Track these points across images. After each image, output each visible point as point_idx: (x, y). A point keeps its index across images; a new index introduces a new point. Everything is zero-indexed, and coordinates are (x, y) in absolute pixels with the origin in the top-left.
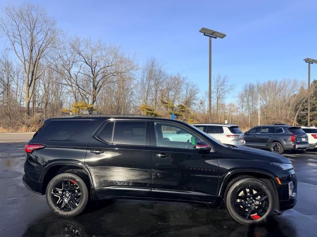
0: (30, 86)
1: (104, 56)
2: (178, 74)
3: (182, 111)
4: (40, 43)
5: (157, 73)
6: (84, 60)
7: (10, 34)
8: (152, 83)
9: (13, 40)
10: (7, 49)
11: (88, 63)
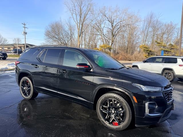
0: (80, 36)
1: (118, 16)
2: (171, 22)
3: (172, 48)
4: (85, 12)
5: (155, 22)
6: (107, 19)
7: (71, 10)
8: (151, 29)
9: (72, 12)
10: (70, 18)
11: (110, 20)
